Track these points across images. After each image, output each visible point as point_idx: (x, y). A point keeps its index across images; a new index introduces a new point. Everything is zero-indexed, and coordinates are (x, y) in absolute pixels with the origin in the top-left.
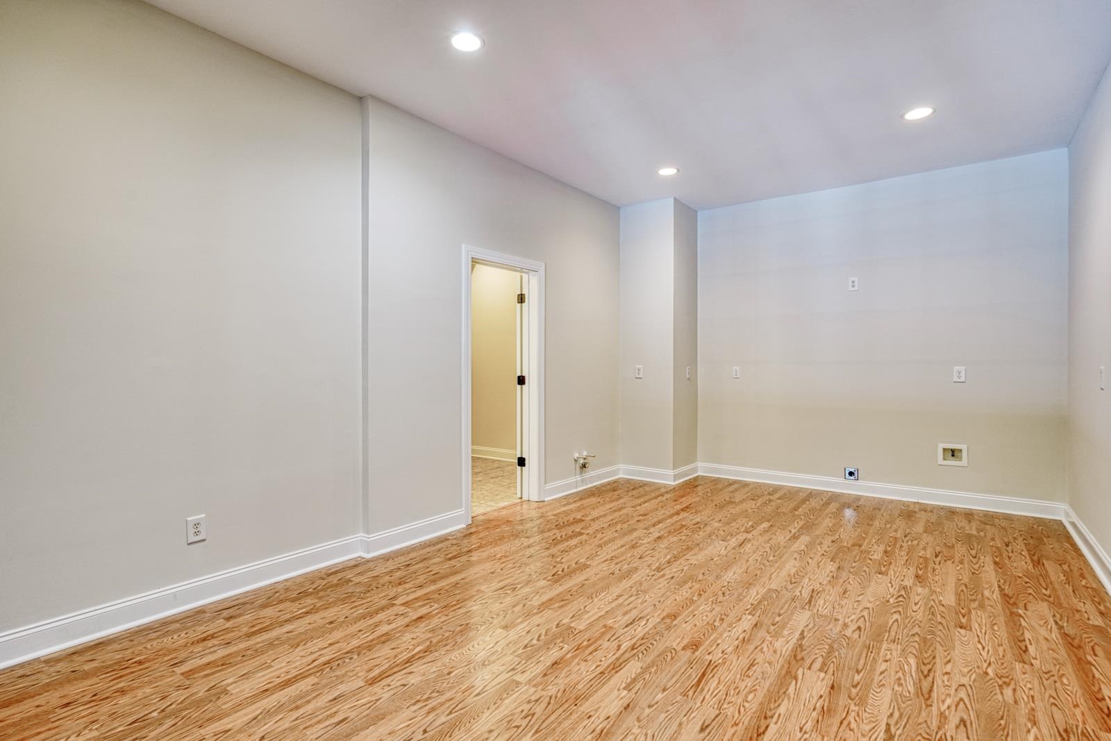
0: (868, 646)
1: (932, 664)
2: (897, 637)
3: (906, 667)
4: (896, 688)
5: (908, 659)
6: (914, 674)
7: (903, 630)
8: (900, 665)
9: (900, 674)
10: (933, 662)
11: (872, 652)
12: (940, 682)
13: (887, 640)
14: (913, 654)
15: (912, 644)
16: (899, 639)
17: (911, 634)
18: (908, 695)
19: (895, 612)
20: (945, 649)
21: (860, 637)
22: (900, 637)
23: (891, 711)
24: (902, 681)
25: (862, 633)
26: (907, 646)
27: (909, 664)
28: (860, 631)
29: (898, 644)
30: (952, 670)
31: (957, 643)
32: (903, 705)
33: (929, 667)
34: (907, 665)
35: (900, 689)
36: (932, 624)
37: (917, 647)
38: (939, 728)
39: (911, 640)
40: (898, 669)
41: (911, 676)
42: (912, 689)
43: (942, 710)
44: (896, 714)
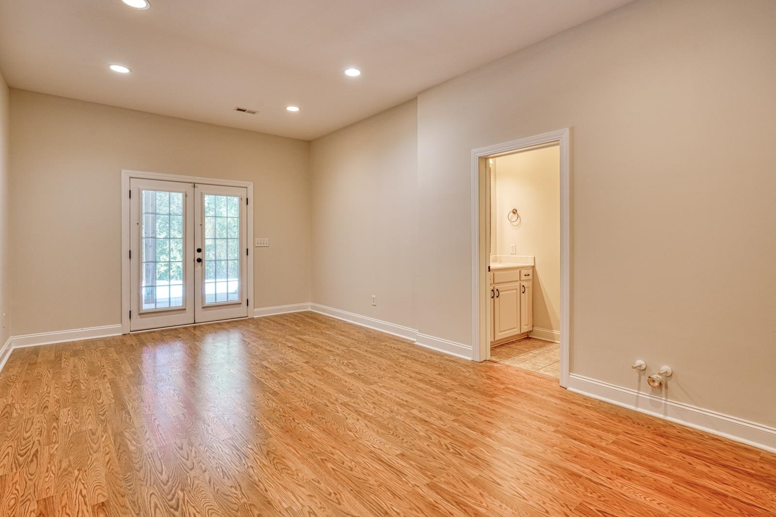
0: (166, 441)
1: (119, 454)
2: (151, 459)
3: (135, 443)
4: (134, 430)
5: (135, 448)
6: (128, 441)
7: (151, 468)
8: (139, 442)
9: (136, 437)
10: (119, 456)
11: (160, 439)
12: (111, 446)
13: (157, 452)
14: (134, 453)
15: (139, 460)
16: (150, 458)
17: (144, 467)
18: (126, 430)
19: (168, 481)
20: (113, 471)
21: (175, 443)
22: (149, 460)
23: (131, 420)
24: (132, 434)
25: (176, 447)
26: (141, 457)
27: (134, 445)
28: (179, 447)
29: (148, 454)
30: (104, 457)
31: (104, 481)
32: (127, 425)
33: (121, 451)
34: (134, 444)
35: (132, 431)
36: (130, 490)
37: (134, 460)
38: (106, 426)
39: (140, 463)
40: (139, 439)
41: (129, 440)
42: (126, 434)
43: (106, 434)
44: (128, 420)
